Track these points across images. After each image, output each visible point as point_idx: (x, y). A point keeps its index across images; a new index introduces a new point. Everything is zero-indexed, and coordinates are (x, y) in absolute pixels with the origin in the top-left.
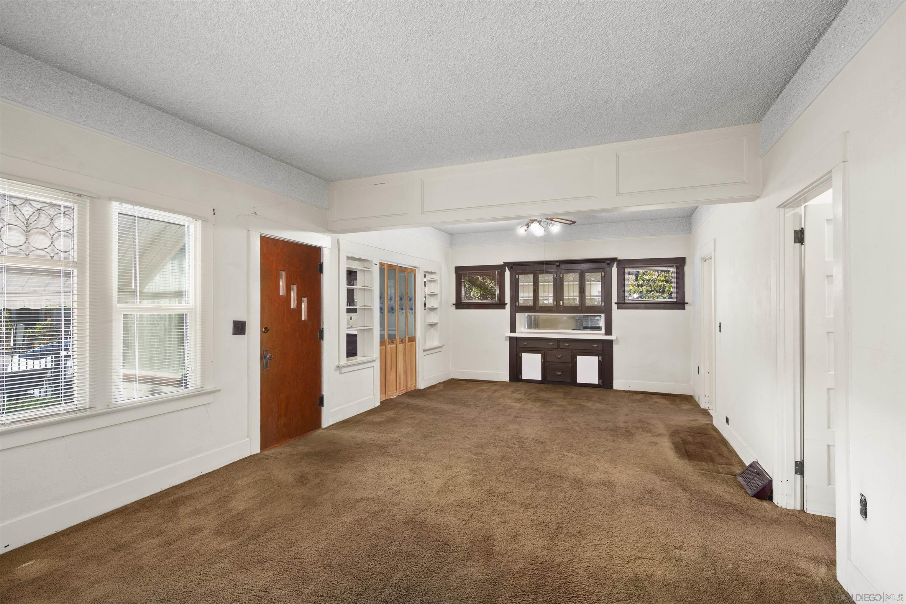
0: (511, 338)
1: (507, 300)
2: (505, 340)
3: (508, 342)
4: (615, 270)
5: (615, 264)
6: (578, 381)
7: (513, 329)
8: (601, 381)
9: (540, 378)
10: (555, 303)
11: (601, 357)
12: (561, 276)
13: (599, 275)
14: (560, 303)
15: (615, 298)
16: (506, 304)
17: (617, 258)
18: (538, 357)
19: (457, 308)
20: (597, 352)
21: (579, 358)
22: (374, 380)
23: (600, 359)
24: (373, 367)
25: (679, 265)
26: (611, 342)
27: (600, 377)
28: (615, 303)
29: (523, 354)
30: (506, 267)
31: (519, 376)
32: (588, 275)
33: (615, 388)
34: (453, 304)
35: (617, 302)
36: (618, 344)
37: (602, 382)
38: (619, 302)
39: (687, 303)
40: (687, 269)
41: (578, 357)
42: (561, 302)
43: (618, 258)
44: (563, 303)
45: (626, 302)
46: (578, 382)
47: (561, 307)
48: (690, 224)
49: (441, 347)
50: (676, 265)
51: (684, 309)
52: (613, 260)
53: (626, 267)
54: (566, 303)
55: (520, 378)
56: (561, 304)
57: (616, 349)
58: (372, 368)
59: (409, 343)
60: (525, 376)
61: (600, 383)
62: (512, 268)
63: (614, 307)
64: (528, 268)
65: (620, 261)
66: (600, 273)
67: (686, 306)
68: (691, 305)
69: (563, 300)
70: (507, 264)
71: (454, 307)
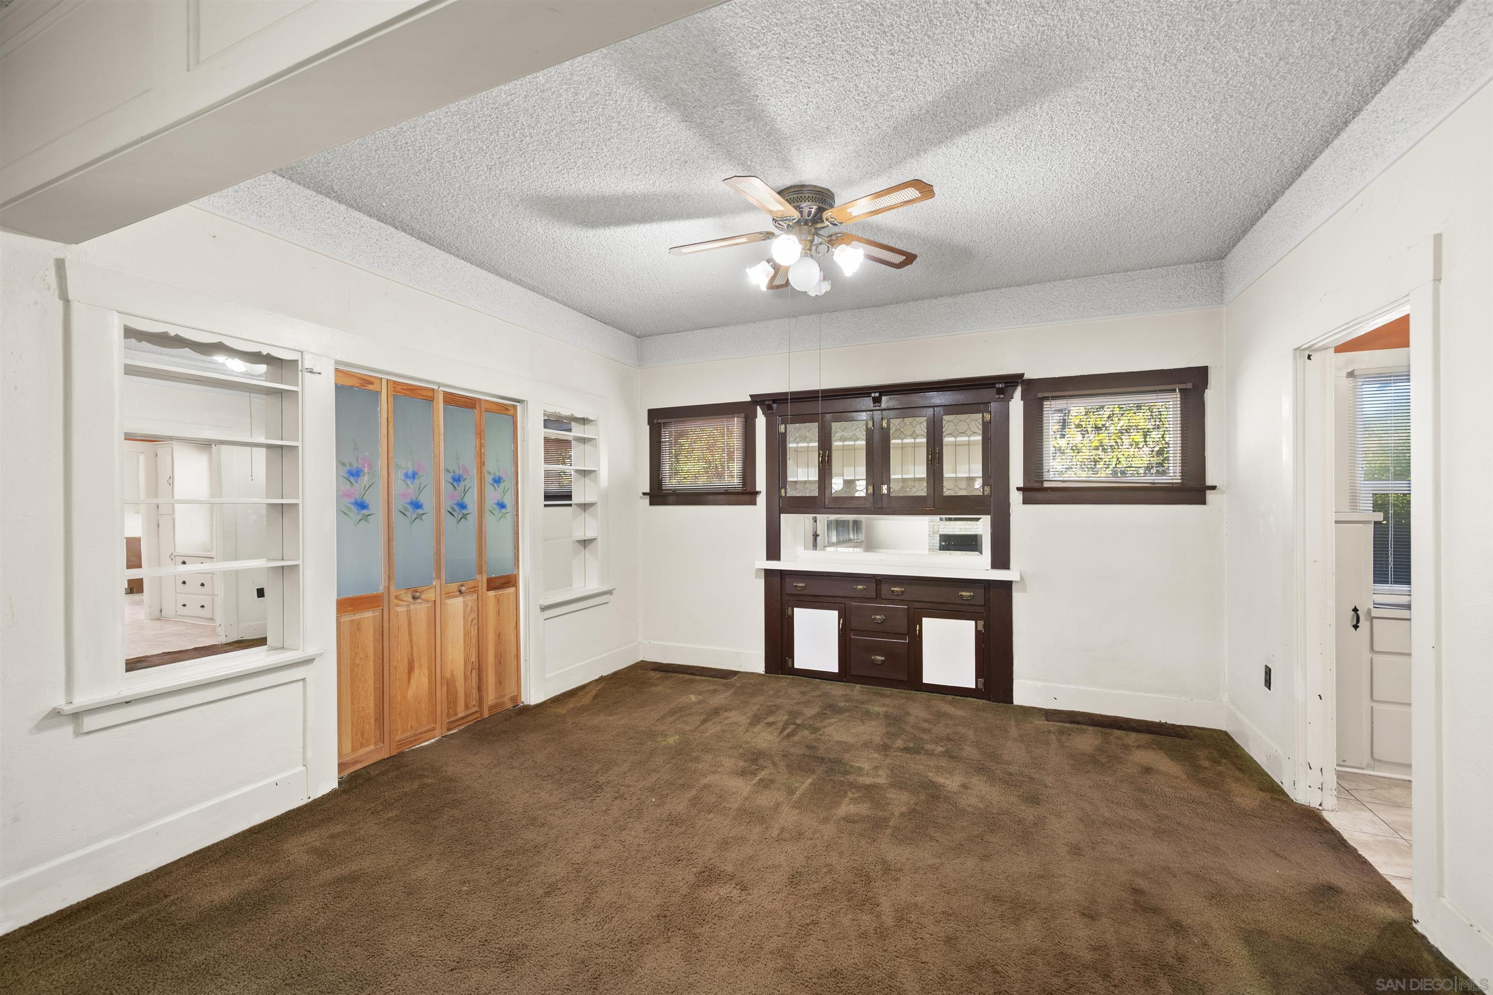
0: (768, 573)
1: (761, 484)
2: (757, 577)
3: (763, 580)
4: (1016, 406)
5: (1019, 391)
6: (926, 680)
7: (773, 551)
8: (981, 680)
9: (835, 668)
10: (871, 490)
11: (981, 623)
12: (885, 425)
13: (975, 421)
14: (880, 489)
15: (1016, 477)
16: (758, 493)
17: (1023, 375)
18: (829, 619)
19: (652, 503)
20: (972, 609)
21: (928, 623)
22: (305, 721)
23: (980, 628)
24: (304, 679)
25: (1189, 386)
26: (1007, 586)
27: (980, 672)
28: (1018, 489)
29: (797, 611)
30: (758, 408)
31: (786, 662)
32: (949, 422)
33: (1017, 701)
34: (644, 494)
35: (1021, 485)
36: (1024, 590)
37: (984, 684)
38: (1028, 485)
39: (1213, 488)
40: (1210, 395)
41: (925, 620)
42: (885, 487)
43: (1027, 376)
44: (889, 489)
45: (1046, 485)
46: (924, 681)
47: (885, 499)
48: (1221, 278)
49: (609, 592)
50: (1183, 386)
51: (1203, 501)
52: (1011, 381)
53: (1047, 398)
54: (896, 489)
55: (790, 665)
56: (885, 491)
57: (1019, 601)
58: (301, 683)
59: (491, 593)
60: (800, 662)
61: (981, 686)
62: (770, 408)
63: (1016, 498)
64: (806, 408)
65: (1030, 381)
66: (980, 415)
67: (1210, 495)
68: (1223, 492)
69: (888, 481)
70: (758, 400)
71: (647, 500)
